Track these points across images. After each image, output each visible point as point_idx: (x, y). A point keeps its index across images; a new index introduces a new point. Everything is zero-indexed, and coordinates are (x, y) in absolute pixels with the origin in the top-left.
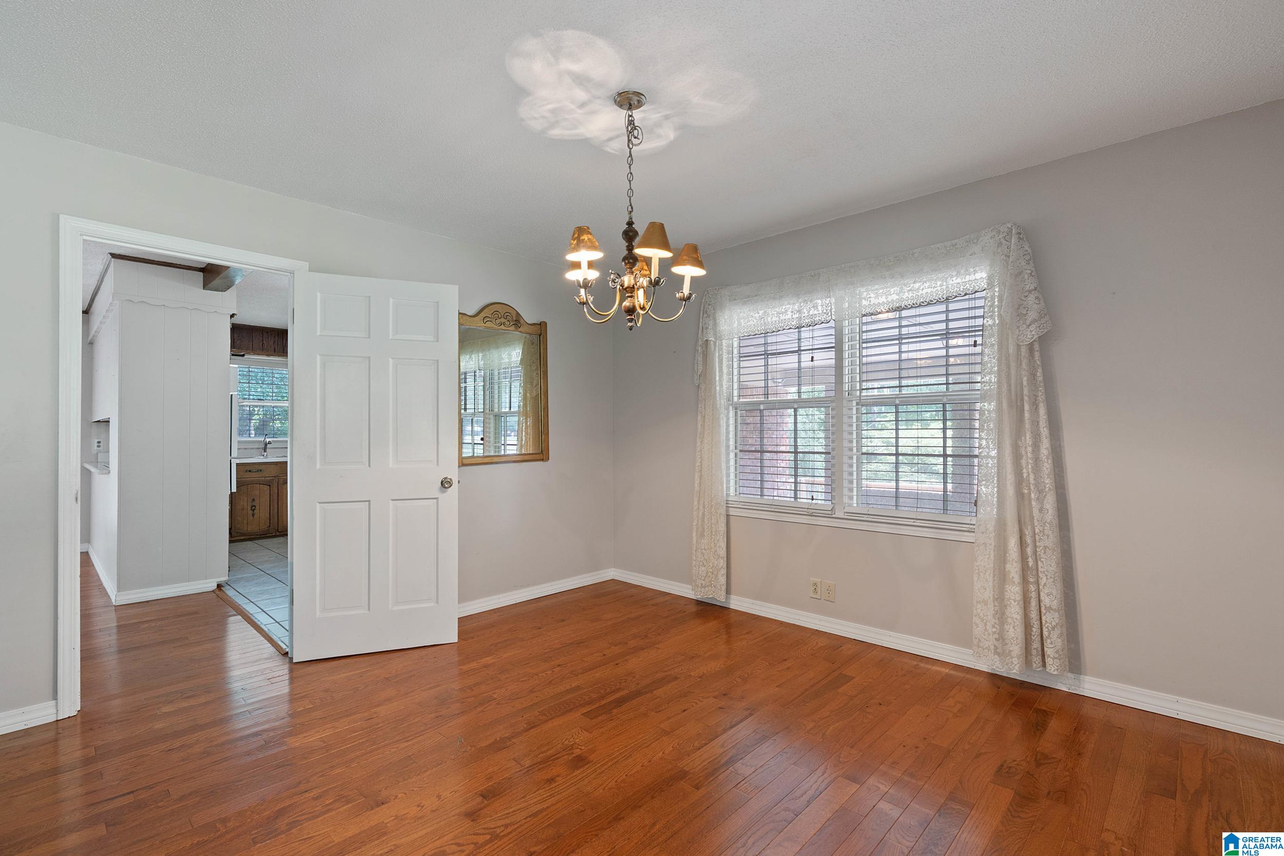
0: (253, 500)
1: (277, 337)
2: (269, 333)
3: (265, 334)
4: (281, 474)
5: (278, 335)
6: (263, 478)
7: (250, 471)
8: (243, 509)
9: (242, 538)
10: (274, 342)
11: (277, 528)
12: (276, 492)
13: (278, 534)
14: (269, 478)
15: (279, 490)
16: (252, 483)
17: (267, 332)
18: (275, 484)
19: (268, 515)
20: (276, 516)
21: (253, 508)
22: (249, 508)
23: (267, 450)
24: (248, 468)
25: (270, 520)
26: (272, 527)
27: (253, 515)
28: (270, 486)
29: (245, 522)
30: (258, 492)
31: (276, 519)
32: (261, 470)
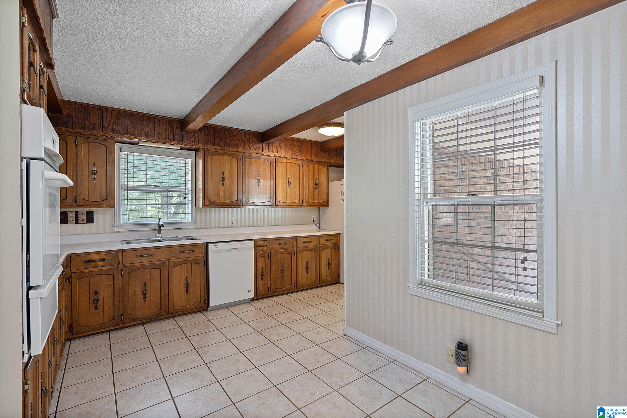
0: (145, 284)
1: (167, 125)
2: (161, 121)
3: (157, 122)
4: (171, 257)
5: (169, 124)
6: (154, 262)
7: (141, 256)
8: (134, 294)
9: (134, 323)
10: (165, 130)
11: (167, 311)
12: (167, 275)
13: (169, 316)
14: (160, 262)
15: (169, 274)
16: (143, 268)
17: (159, 120)
18: (166, 267)
19: (159, 299)
20: (167, 298)
21: (145, 293)
22: (141, 293)
23: (162, 232)
24: (139, 253)
25: (161, 303)
26: (163, 310)
27: (145, 300)
28: (160, 269)
29: (137, 306)
30: (148, 277)
31: (167, 301)
32: (151, 255)
